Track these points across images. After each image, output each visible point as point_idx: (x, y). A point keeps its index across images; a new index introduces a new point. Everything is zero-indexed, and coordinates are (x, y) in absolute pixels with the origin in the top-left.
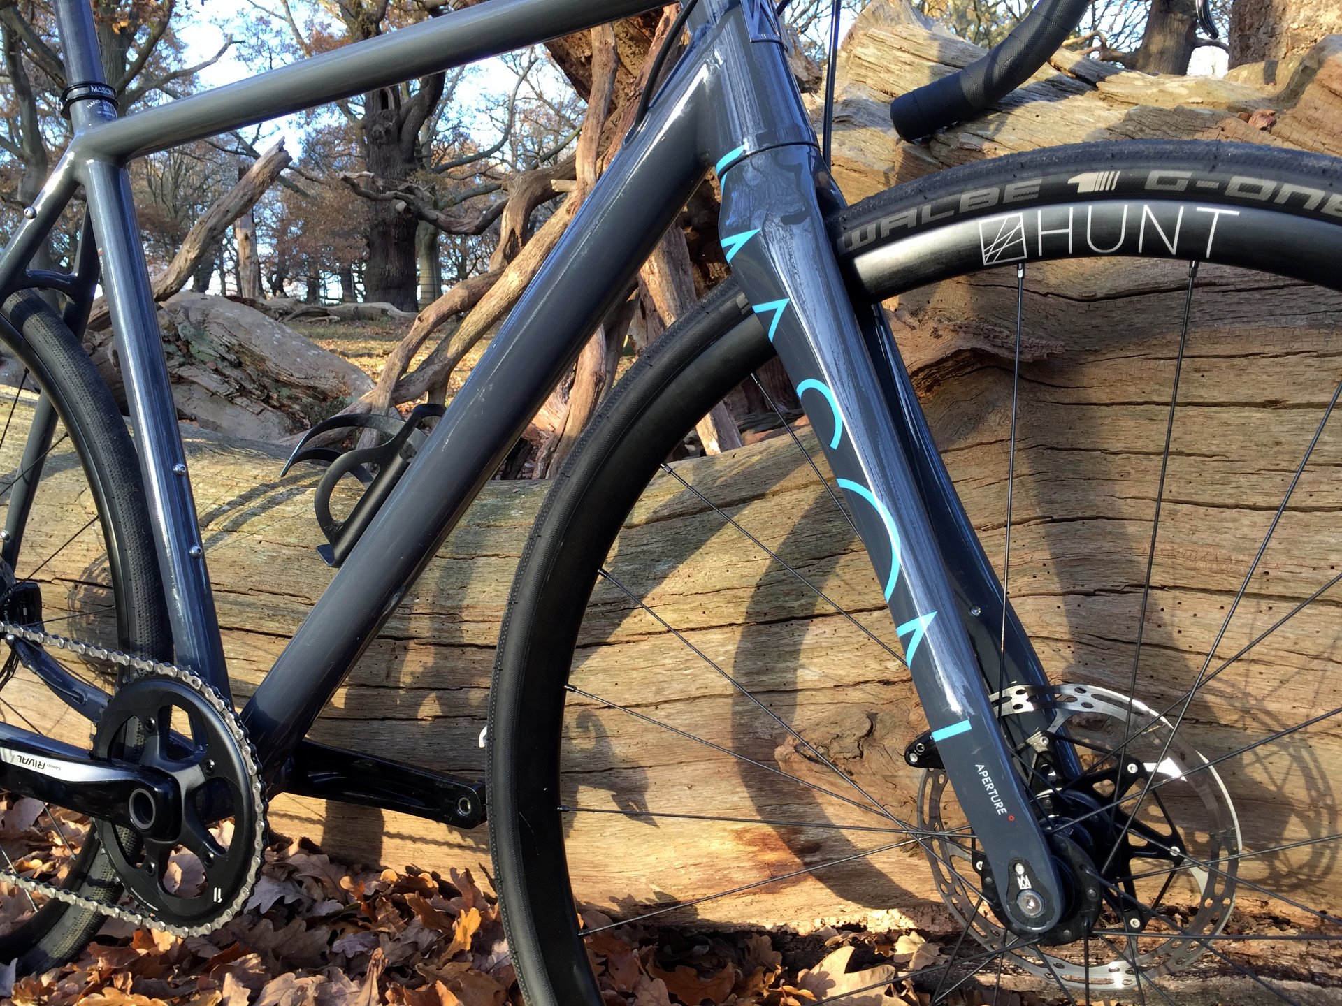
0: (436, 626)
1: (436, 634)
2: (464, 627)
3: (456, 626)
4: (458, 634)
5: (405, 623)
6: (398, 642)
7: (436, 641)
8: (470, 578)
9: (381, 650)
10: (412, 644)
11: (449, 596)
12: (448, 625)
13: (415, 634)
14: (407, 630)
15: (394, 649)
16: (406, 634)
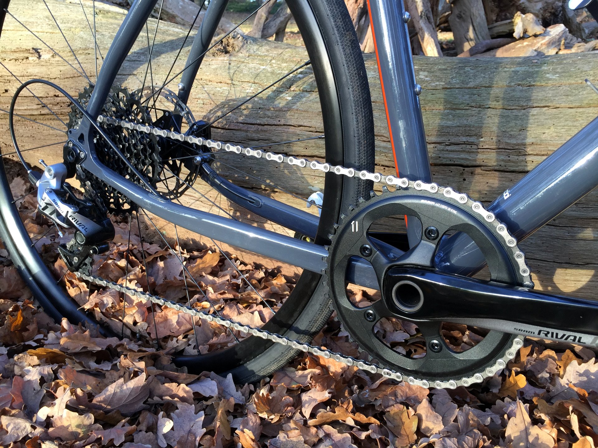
0: (502, 157)
1: (502, 163)
2: (529, 158)
3: (521, 158)
4: (523, 164)
5: (473, 155)
6: (466, 169)
7: (502, 169)
8: (527, 123)
9: (451, 174)
10: (478, 170)
11: (511, 136)
12: (513, 158)
13: (482, 163)
14: (475, 160)
15: (462, 174)
16: (474, 163)
